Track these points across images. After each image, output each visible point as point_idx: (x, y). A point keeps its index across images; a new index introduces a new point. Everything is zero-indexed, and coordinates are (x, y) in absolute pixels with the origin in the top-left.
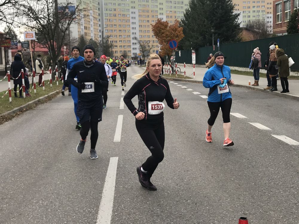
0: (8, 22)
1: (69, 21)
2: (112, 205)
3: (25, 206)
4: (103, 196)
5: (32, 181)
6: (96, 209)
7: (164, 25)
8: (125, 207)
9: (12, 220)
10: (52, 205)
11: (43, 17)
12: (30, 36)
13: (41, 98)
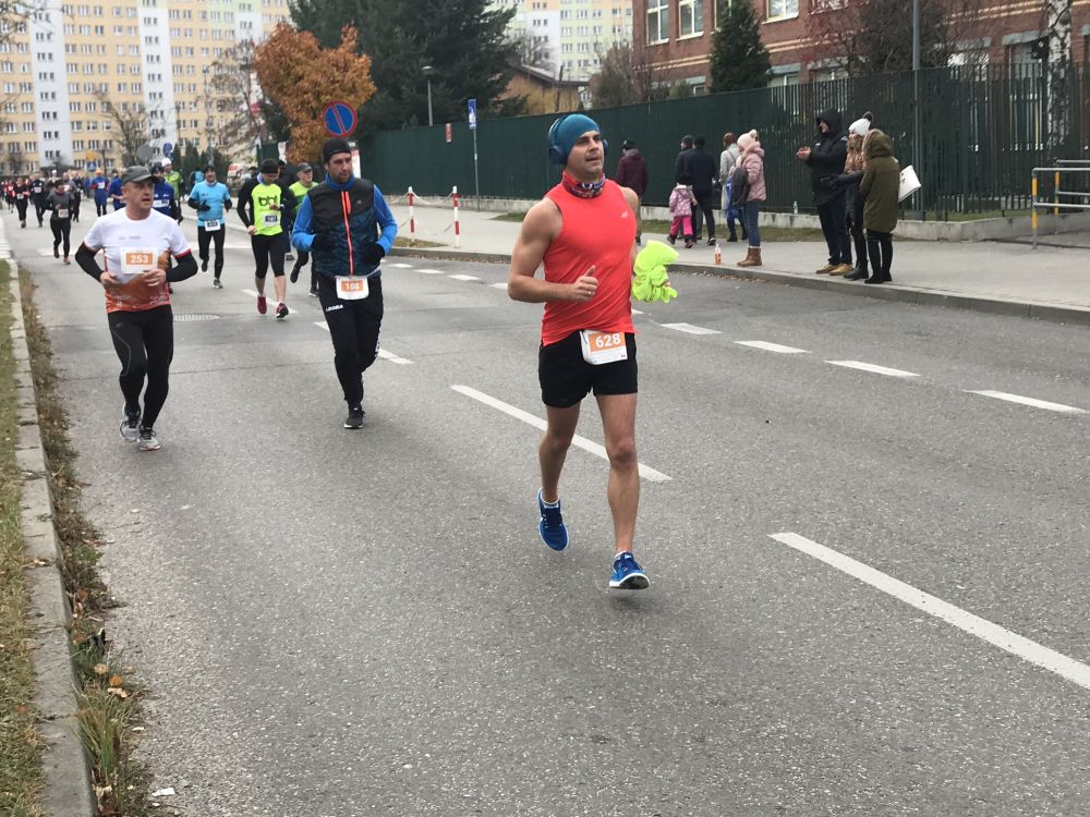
7: (302, 46)
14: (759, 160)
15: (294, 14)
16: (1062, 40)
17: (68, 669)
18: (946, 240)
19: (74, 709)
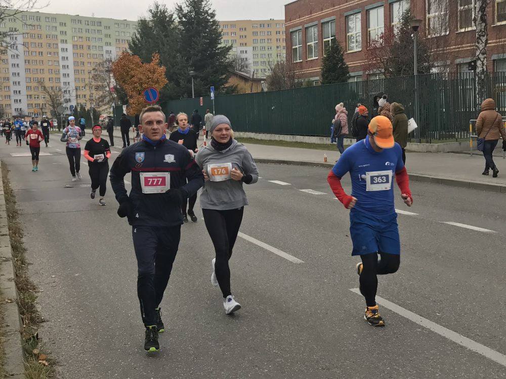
7: (134, 62)
14: (346, 116)
15: (130, 47)
16: (482, 62)
17: (21, 352)
18: (431, 152)
19: (23, 371)
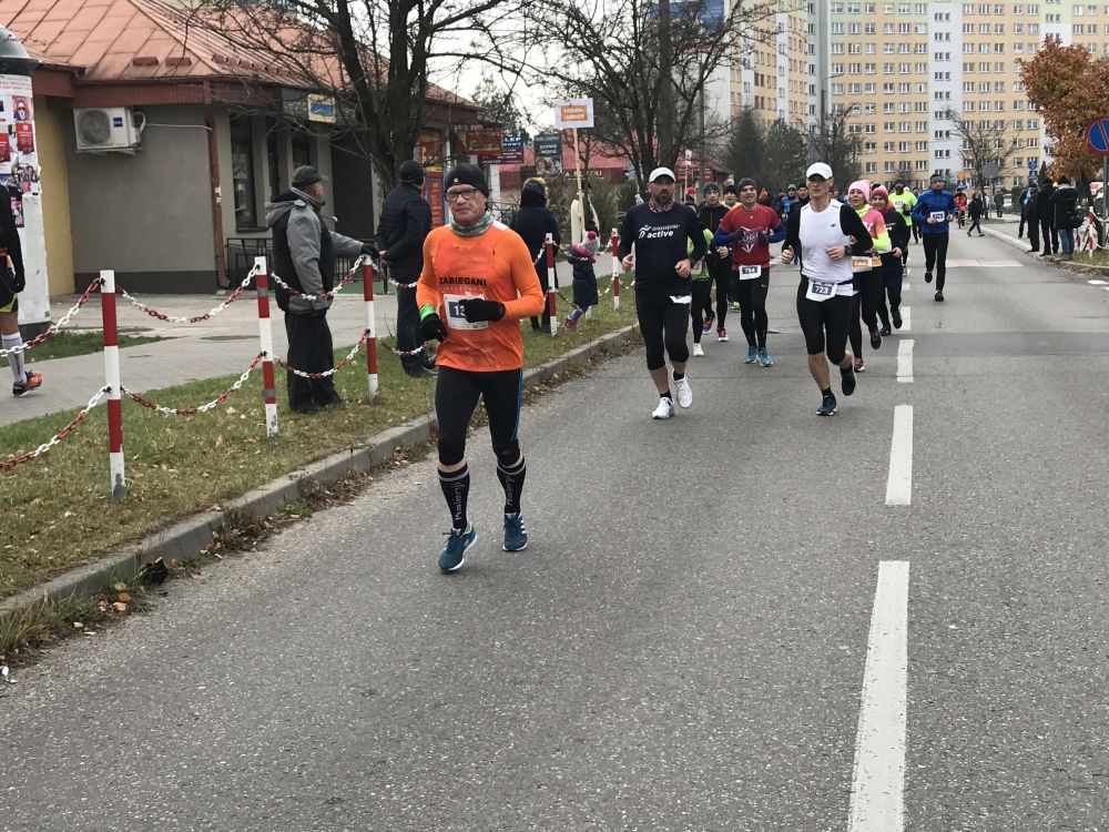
0: (505, 68)
1: (709, 54)
2: (903, 736)
3: (593, 712)
4: (867, 701)
5: (608, 627)
6: (846, 745)
7: (1071, 61)
8: (953, 746)
9: (554, 756)
10: (684, 718)
11: (618, 45)
12: (577, 114)
13: (608, 337)
